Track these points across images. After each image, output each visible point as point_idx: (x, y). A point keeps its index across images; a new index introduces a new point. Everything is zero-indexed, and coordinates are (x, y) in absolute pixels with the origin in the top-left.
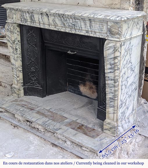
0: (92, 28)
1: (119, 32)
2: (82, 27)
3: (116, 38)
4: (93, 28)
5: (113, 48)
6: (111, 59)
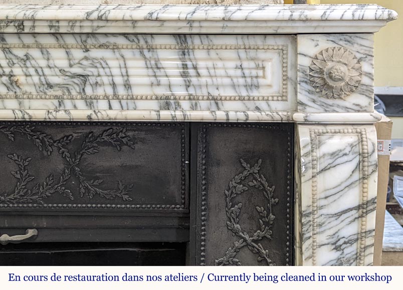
0: (194, 80)
1: (365, 80)
2: (133, 80)
3: (347, 109)
4: (203, 80)
5: (350, 157)
6: (344, 216)
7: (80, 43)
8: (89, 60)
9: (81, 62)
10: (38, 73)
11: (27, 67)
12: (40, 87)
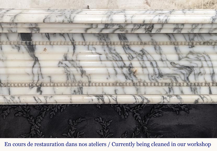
7: (188, 41)
8: (194, 55)
9: (188, 56)
10: (153, 65)
11: (143, 60)
12: (152, 76)
